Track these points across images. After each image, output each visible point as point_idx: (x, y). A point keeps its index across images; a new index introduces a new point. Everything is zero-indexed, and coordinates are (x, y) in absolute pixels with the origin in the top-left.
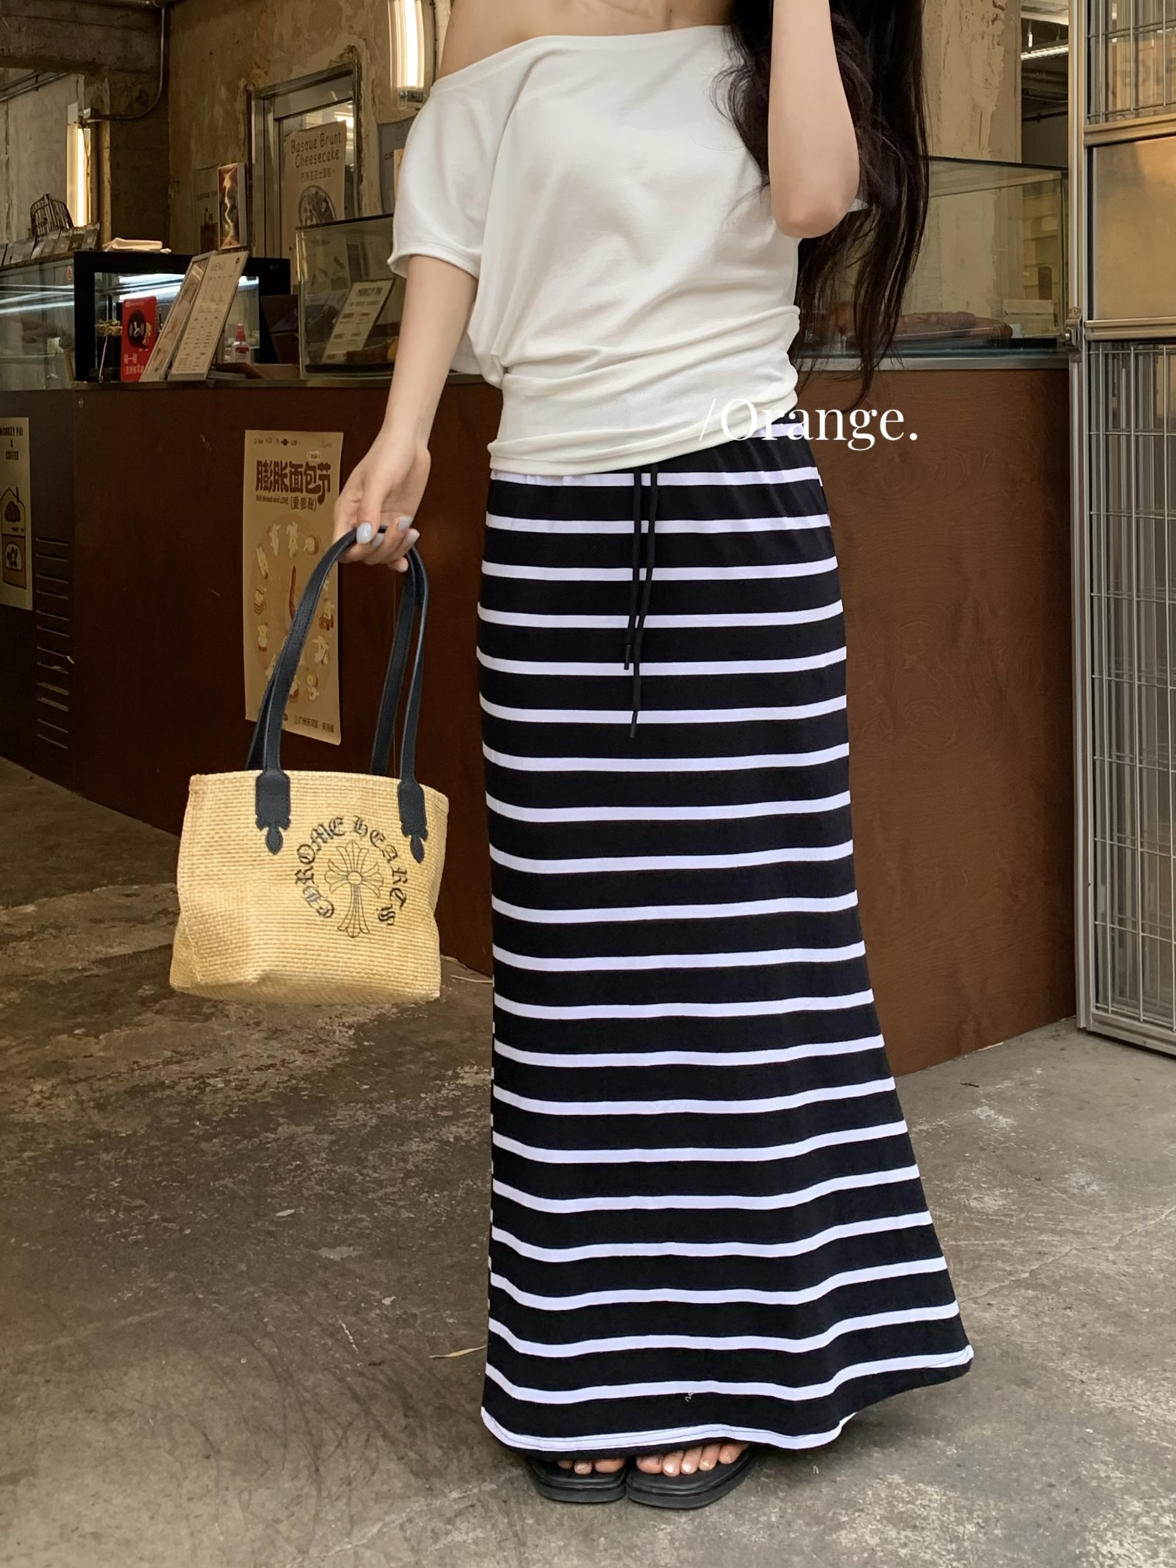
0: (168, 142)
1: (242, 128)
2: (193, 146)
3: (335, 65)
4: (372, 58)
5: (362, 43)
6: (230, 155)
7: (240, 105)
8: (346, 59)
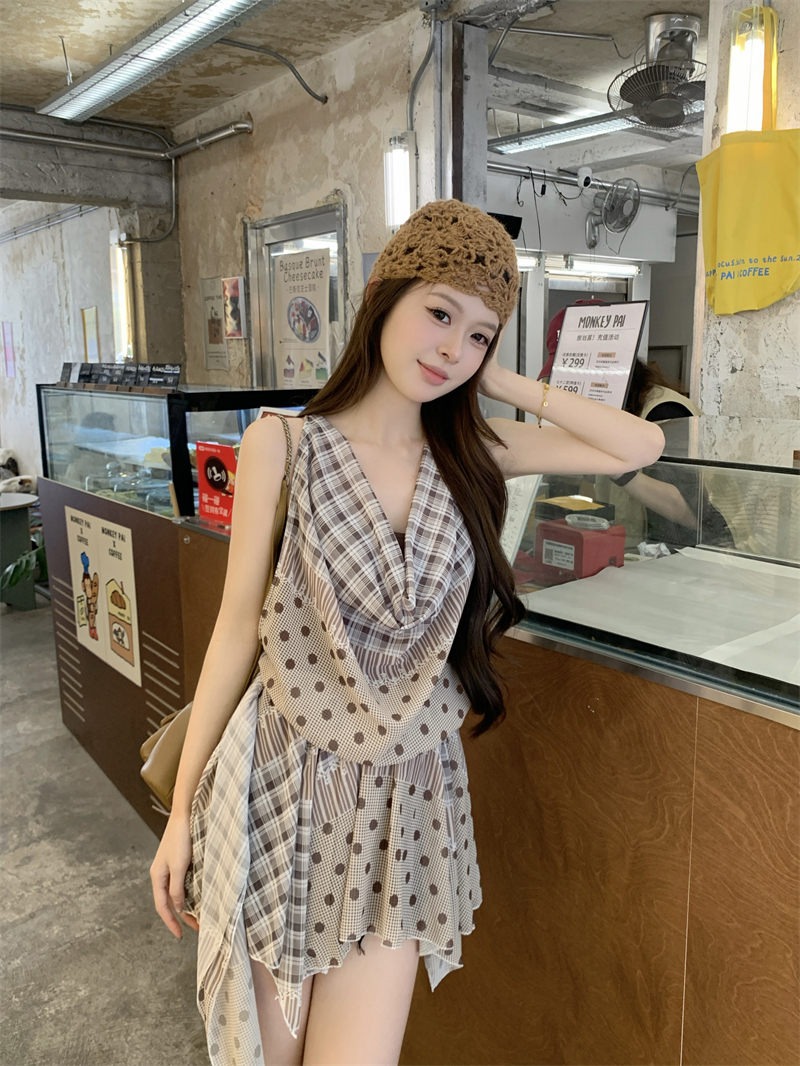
0: (180, 257)
1: (240, 250)
2: (200, 262)
3: (322, 205)
4: (357, 201)
5: (348, 187)
6: (230, 270)
7: (238, 233)
8: (331, 201)
